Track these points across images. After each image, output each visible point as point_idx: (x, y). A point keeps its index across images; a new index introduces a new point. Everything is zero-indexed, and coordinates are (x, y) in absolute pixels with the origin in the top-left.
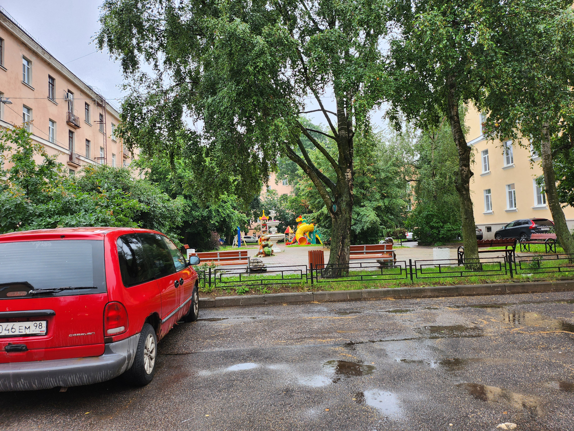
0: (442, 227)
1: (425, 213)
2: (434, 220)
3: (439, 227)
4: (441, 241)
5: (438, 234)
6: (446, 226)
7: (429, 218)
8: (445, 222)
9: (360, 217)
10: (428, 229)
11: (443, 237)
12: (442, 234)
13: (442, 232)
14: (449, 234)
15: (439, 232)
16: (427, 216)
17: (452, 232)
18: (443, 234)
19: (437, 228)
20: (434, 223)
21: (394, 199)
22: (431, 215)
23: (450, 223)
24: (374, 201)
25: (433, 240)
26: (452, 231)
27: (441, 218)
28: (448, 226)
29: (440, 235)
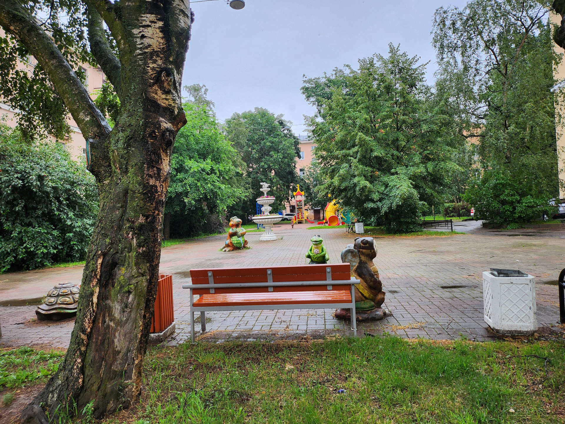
0: (519, 202)
1: (493, 182)
2: (507, 192)
3: (513, 202)
4: (517, 222)
5: (513, 212)
6: (524, 200)
7: (498, 189)
8: (523, 195)
9: (388, 189)
10: (496, 205)
11: (520, 217)
12: (519, 212)
13: (518, 209)
14: (530, 212)
15: (514, 208)
16: (496, 185)
17: (535, 209)
18: (521, 212)
19: (511, 203)
20: (506, 195)
21: (443, 162)
22: (501, 184)
23: (531, 195)
24: (413, 166)
25: (505, 220)
26: (534, 207)
27: (517, 189)
28: (528, 200)
29: (515, 213)
